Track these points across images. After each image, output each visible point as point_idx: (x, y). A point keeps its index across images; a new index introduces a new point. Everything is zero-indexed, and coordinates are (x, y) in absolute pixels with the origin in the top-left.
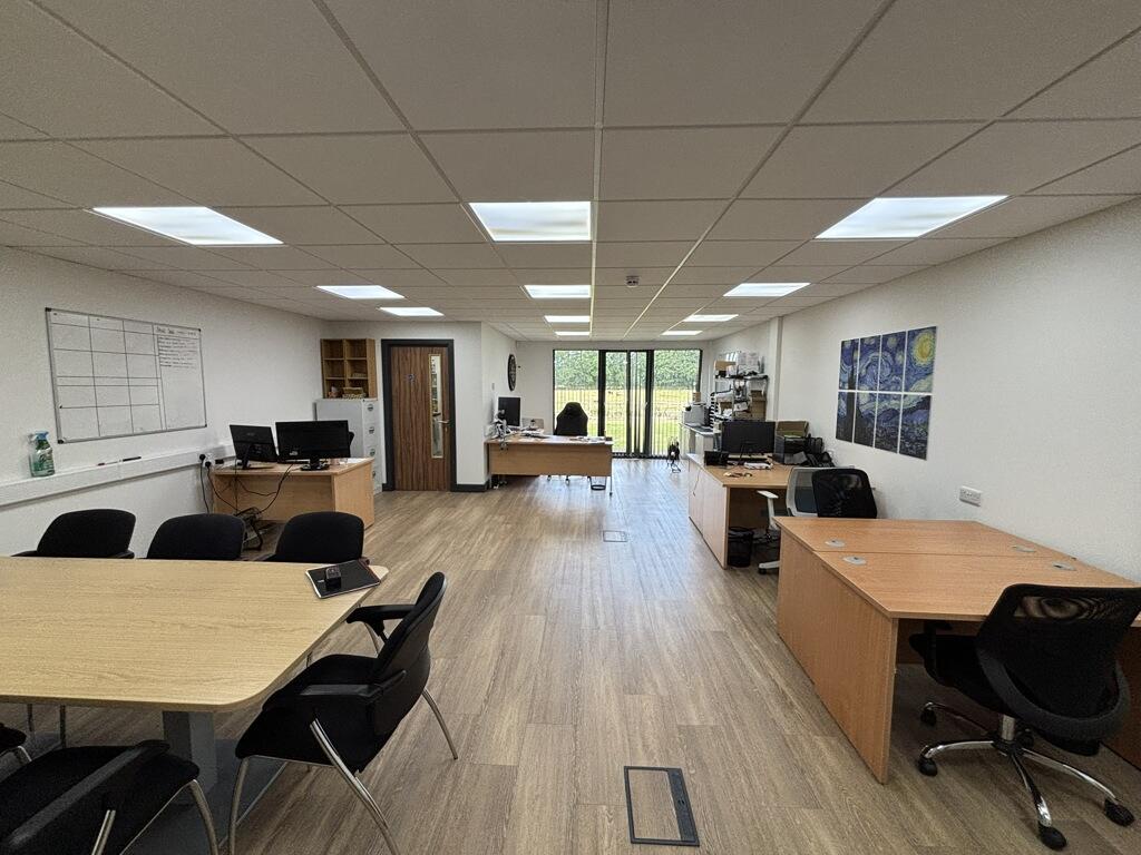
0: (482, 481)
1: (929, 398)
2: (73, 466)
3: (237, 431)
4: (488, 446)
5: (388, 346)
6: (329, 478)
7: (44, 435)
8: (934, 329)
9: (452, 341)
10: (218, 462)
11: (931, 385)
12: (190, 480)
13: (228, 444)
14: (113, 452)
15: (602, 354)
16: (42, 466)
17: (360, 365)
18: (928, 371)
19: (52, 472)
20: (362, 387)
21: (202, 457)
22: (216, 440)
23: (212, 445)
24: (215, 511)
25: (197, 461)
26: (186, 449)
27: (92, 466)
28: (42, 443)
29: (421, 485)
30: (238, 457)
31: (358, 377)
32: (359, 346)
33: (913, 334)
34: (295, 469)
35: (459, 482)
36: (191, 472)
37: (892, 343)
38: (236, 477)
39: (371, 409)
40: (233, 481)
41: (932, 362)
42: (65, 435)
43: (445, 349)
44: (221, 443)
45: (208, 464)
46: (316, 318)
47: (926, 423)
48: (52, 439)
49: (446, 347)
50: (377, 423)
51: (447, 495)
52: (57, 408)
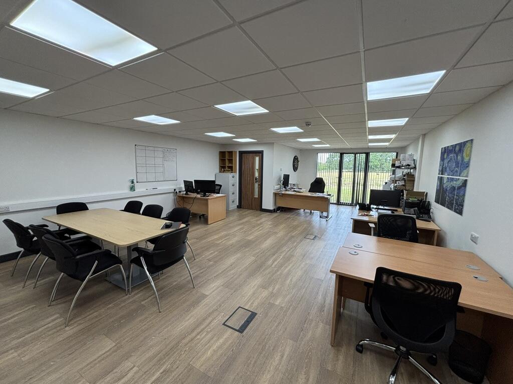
0: (272, 208)
1: (466, 180)
2: (140, 189)
3: (185, 182)
4: (275, 194)
5: (241, 153)
6: (207, 200)
7: (133, 180)
8: (472, 140)
9: (263, 151)
10: (180, 192)
11: (468, 173)
12: (171, 196)
13: (183, 186)
14: (150, 186)
15: (342, 154)
16: (132, 189)
17: (231, 161)
18: (467, 165)
19: (134, 190)
20: (231, 169)
21: (175, 190)
22: (180, 185)
23: (178, 186)
24: (177, 207)
25: (173, 191)
26: (170, 187)
27: (145, 190)
28: (133, 182)
29: (250, 207)
30: (185, 191)
31: (230, 165)
32: (231, 153)
33: (465, 143)
34: (199, 196)
35: (263, 208)
36: (172, 194)
37: (457, 149)
38: (183, 197)
39: (233, 177)
40: (183, 198)
41: (470, 160)
42: (138, 180)
43: (261, 154)
44: (181, 186)
45: (176, 192)
46: (218, 144)
47: (464, 195)
48: (135, 181)
49: (260, 153)
50: (236, 183)
51: (259, 212)
52: (137, 173)
